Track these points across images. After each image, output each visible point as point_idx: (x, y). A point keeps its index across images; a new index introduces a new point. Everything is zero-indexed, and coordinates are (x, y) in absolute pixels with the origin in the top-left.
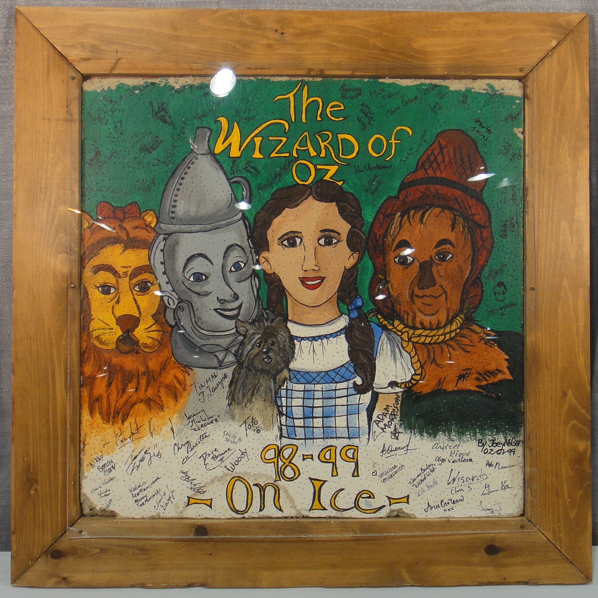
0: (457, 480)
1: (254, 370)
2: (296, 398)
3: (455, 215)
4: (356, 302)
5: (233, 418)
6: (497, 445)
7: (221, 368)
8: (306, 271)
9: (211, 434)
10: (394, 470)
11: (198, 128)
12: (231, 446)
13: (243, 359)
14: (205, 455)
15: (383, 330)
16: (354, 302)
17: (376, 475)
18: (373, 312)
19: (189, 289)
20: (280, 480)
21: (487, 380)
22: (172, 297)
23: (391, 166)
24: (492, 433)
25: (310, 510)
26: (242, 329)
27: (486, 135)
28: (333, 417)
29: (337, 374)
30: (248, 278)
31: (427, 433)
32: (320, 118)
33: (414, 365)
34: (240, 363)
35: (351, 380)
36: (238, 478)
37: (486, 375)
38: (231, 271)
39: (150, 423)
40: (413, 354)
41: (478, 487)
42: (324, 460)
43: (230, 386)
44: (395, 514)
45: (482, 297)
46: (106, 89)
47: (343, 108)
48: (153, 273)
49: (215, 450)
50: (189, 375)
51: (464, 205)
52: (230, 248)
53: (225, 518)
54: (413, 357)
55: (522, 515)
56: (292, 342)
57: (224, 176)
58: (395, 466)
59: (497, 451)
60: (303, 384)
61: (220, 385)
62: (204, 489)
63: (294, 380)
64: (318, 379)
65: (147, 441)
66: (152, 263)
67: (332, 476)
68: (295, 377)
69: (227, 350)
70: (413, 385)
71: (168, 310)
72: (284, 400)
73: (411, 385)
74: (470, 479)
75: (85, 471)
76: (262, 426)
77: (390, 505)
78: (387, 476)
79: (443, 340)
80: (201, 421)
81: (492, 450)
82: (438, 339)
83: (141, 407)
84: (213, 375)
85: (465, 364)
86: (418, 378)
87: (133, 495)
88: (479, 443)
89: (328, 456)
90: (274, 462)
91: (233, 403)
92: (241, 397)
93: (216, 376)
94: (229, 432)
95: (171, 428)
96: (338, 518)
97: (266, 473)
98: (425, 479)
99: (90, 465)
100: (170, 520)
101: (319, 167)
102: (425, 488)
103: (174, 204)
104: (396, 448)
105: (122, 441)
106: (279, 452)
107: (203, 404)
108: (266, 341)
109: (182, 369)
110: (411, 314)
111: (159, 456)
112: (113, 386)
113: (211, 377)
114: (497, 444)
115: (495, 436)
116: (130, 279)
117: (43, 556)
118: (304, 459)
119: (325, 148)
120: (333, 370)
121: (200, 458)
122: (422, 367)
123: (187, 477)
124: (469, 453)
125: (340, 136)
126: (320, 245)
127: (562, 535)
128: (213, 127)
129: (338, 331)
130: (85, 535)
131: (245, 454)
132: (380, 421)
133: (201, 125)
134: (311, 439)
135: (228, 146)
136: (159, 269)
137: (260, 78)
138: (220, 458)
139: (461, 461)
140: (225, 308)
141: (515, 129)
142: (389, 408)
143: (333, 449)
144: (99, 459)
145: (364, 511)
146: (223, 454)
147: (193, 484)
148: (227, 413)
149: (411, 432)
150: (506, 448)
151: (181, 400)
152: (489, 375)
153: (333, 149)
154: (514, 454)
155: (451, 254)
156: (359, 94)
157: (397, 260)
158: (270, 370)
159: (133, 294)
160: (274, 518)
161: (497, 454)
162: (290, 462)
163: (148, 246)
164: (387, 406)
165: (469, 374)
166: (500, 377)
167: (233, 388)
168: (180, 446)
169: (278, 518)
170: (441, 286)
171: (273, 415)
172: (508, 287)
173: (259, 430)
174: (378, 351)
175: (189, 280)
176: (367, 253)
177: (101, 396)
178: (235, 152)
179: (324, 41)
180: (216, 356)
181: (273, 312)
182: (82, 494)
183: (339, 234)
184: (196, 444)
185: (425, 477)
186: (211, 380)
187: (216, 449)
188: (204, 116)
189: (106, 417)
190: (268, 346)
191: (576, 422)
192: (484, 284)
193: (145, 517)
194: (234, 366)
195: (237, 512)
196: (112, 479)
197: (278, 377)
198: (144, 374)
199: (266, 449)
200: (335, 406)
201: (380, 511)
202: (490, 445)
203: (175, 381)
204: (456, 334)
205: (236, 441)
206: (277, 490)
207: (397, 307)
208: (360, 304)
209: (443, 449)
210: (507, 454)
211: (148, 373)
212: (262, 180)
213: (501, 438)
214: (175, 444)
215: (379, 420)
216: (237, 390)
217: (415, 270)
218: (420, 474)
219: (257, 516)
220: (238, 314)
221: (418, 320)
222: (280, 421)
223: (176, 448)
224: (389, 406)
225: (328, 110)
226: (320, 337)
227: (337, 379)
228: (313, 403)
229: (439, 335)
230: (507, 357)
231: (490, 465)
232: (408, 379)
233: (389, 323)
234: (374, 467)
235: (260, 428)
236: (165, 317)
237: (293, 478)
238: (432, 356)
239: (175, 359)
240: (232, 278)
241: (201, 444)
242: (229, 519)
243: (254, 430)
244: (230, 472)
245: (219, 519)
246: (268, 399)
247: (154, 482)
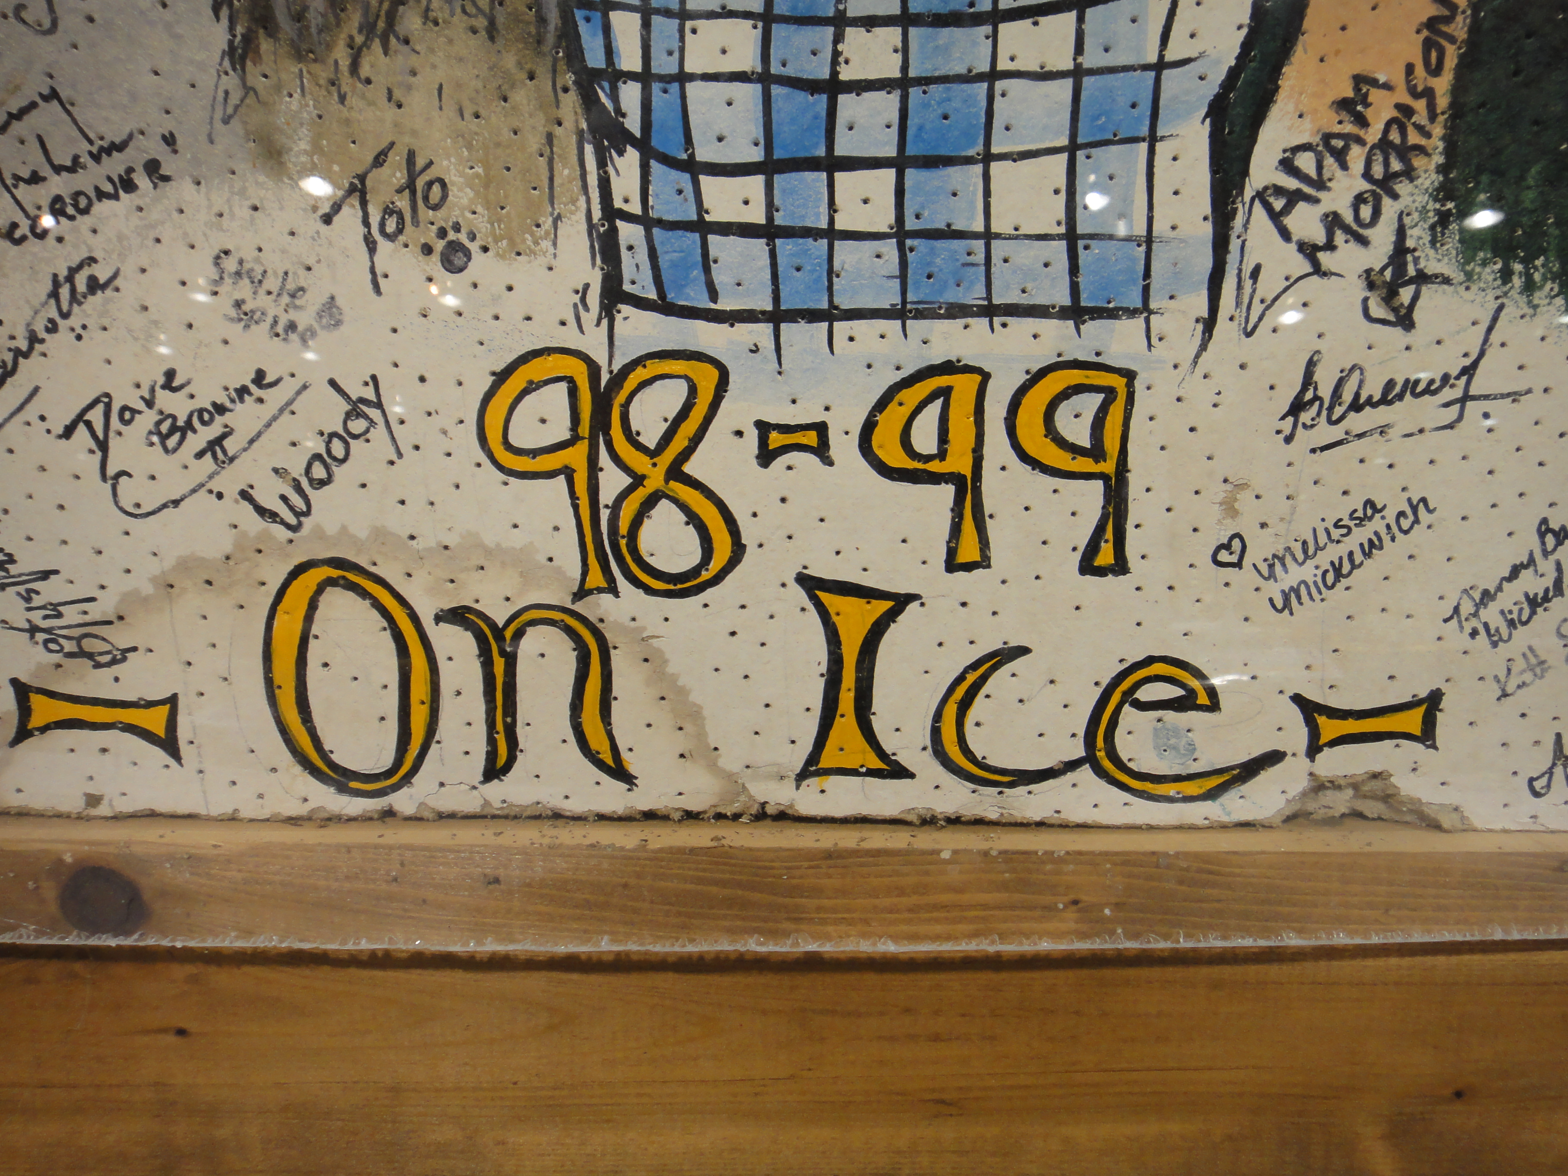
2: (711, 15)
9: (129, 269)
10: (1362, 535)
14: (96, 416)
17: (1239, 565)
20: (613, 589)
25: (802, 776)
28: (969, 161)
36: (335, 573)
42: (897, 459)
49: (167, 386)
53: (265, 813)
58: (1369, 503)
62: (121, 638)
67: (952, 566)
72: (627, 28)
76: (482, 222)
77: (1313, 749)
78: (1308, 572)
80: (46, 171)
89: (925, 439)
90: (568, 473)
91: (265, 45)
94: (249, 254)
96: (979, 822)
97: (517, 539)
98: (1557, 594)
102: (1552, 651)
104: (1390, 384)
106: (602, 403)
107: (46, 47)
118: (766, 457)
121: (68, 432)
131: (374, 413)
132: (1294, 198)
134: (812, 316)
138: (203, 436)
142: (1375, 95)
143: (963, 384)
145: (1145, 784)
147: (37, 601)
148: (226, 121)
149: (1506, 275)
160: (578, 818)
162: (675, 472)
164: (1359, 80)
169: (602, 818)
171: (550, 138)
173: (455, 247)
184: (34, 339)
185: (1557, 583)
187: (170, 375)
195: (341, 778)
199: (512, 378)
200: (993, 75)
205: (304, 319)
206: (593, 652)
215: (1291, 183)
218: (1532, 561)
219: (471, 803)
222: (605, 185)
224: (1374, 83)
228: (836, 54)
234: (1230, 508)
235: (463, 237)
237: (695, 572)
241: (64, 337)
242: (293, 821)
243: (427, 250)
244: (281, 533)
245: (233, 819)
246: (516, 18)
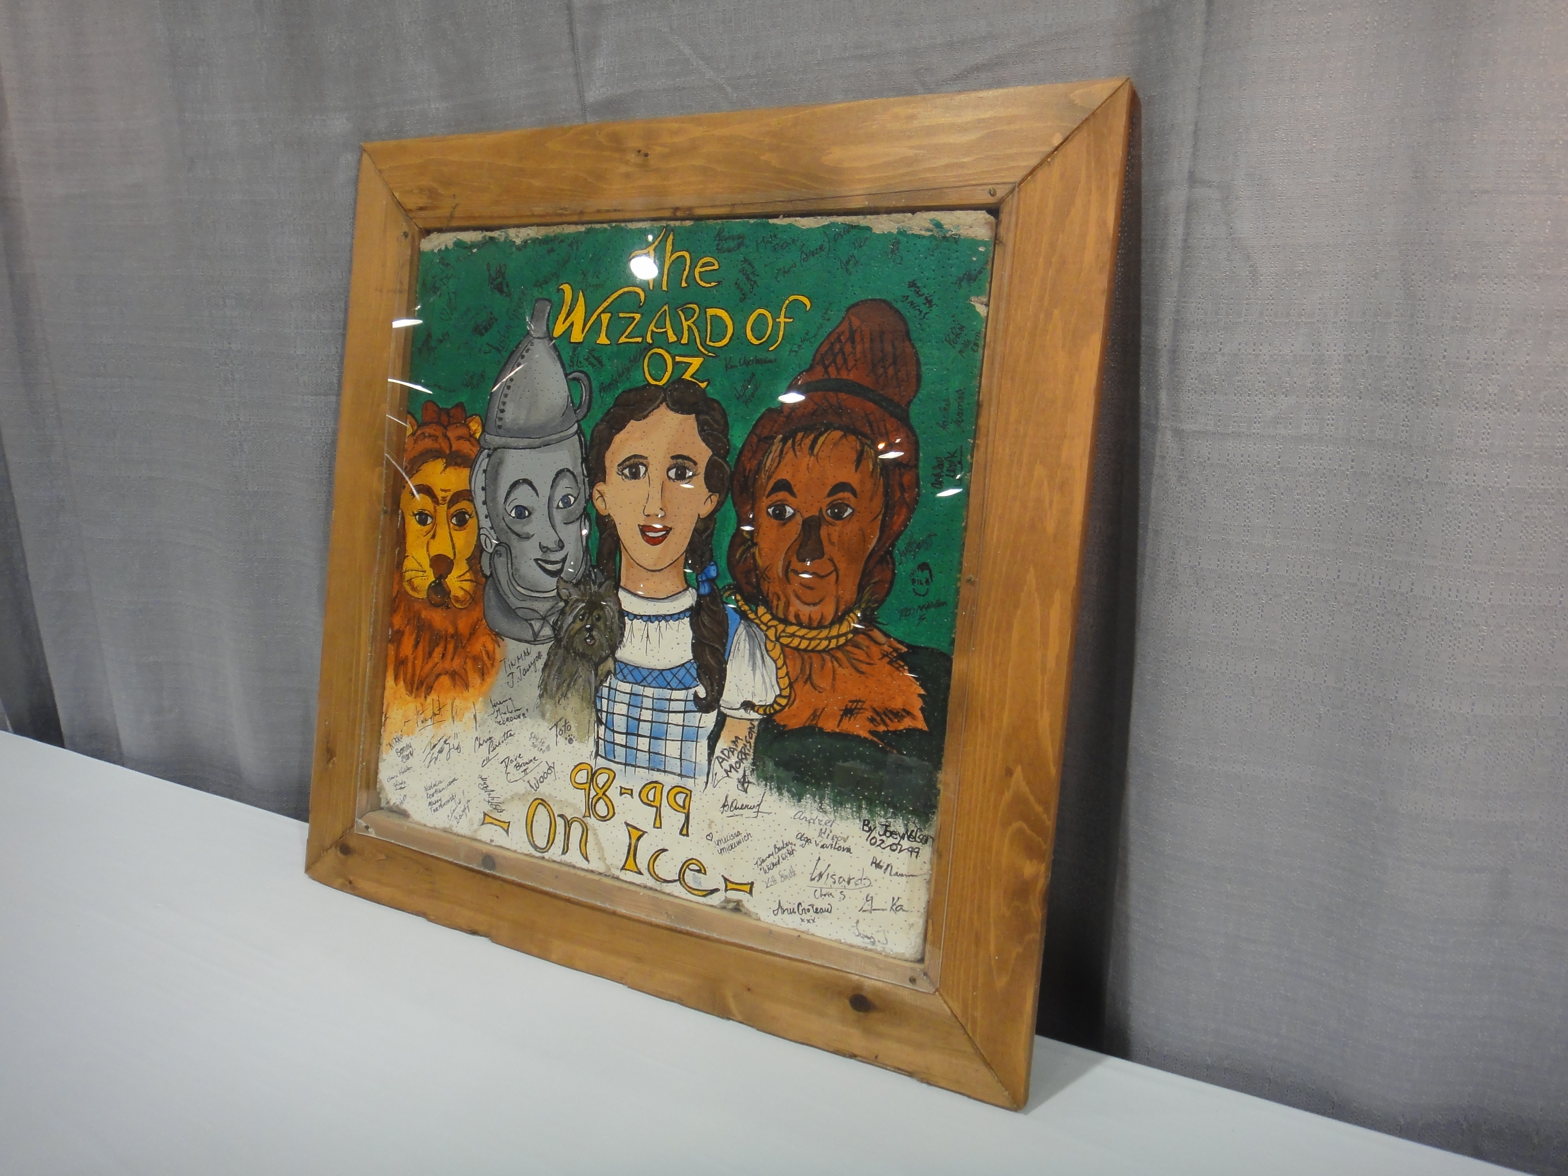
0: (825, 876)
1: (574, 652)
2: (619, 703)
3: (863, 445)
4: (709, 571)
5: (543, 716)
6: (891, 835)
7: (535, 643)
8: (648, 516)
10: (737, 839)
11: (537, 301)
12: (539, 755)
13: (562, 634)
15: (741, 619)
16: (705, 571)
17: (711, 840)
18: (729, 589)
19: (510, 528)
20: (590, 816)
21: (886, 725)
22: (489, 536)
23: (775, 360)
24: (886, 813)
25: (621, 869)
26: (564, 592)
27: (924, 308)
28: (663, 739)
29: (674, 676)
30: (577, 519)
31: (789, 791)
32: (686, 283)
33: (780, 681)
34: (557, 639)
35: (691, 688)
37: (887, 716)
38: (558, 507)
39: (452, 704)
40: (780, 662)
41: (856, 897)
42: (645, 800)
43: (543, 670)
44: (731, 905)
45: (892, 583)
46: (443, 248)
47: (716, 267)
48: (472, 501)
50: (499, 646)
51: (878, 428)
52: (559, 474)
54: (780, 668)
55: (921, 960)
56: (621, 620)
57: (561, 370)
58: (738, 832)
59: (891, 846)
60: (630, 683)
61: (532, 666)
62: (503, 807)
63: (620, 676)
64: (649, 679)
65: (449, 728)
66: (473, 489)
67: (654, 827)
68: (621, 671)
69: (544, 619)
70: (776, 712)
71: (484, 554)
72: (605, 702)
73: (772, 711)
74: (844, 880)
76: (576, 734)
77: (726, 890)
78: (725, 845)
79: (828, 646)
81: (883, 841)
82: (819, 644)
83: (445, 680)
85: (856, 692)
86: (783, 702)
88: (864, 825)
89: (651, 797)
90: (585, 790)
91: (545, 695)
92: (555, 689)
93: (529, 654)
96: (653, 889)
98: (779, 863)
99: (389, 746)
100: (460, 838)
101: (678, 359)
102: (778, 878)
103: (502, 407)
104: (743, 805)
105: (423, 722)
106: (593, 775)
108: (591, 614)
109: (493, 637)
110: (783, 599)
112: (420, 647)
114: (892, 833)
115: (889, 820)
116: (449, 508)
117: (333, 849)
118: (621, 794)
119: (688, 330)
120: (669, 669)
121: (502, 762)
122: (791, 685)
124: (848, 837)
125: (710, 312)
126: (669, 478)
127: (978, 1014)
128: (555, 298)
129: (681, 612)
130: (372, 833)
132: (724, 759)
133: (540, 296)
134: (633, 766)
135: (569, 327)
136: (480, 496)
137: (614, 224)
138: (524, 768)
139: (835, 849)
140: (548, 559)
141: (973, 298)
142: (739, 741)
143: (659, 786)
145: (690, 890)
146: (527, 763)
149: (766, 785)
150: (906, 844)
152: (891, 716)
153: (699, 331)
154: (917, 857)
155: (851, 508)
156: (739, 245)
157: (770, 510)
158: (592, 655)
159: (449, 528)
160: (577, 869)
161: (891, 849)
162: (604, 794)
163: (468, 462)
165: (859, 709)
166: (907, 723)
167: (546, 674)
168: (481, 742)
169: (583, 869)
170: (831, 560)
171: (589, 721)
172: (934, 572)
173: (571, 739)
174: (732, 650)
175: (510, 515)
176: (730, 495)
177: (407, 657)
178: (577, 336)
179: (699, 162)
180: (531, 625)
181: (602, 571)
183: (695, 463)
184: (499, 744)
185: (779, 861)
188: (546, 282)
189: (410, 688)
190: (592, 619)
191: (1024, 826)
192: (897, 564)
195: (536, 847)
197: (601, 667)
198: (452, 636)
199: (578, 767)
200: (668, 723)
201: (711, 896)
202: (881, 833)
203: (484, 652)
204: (847, 641)
206: (585, 830)
207: (765, 586)
208: (713, 573)
209: (810, 823)
210: (905, 854)
211: (456, 636)
212: (605, 378)
213: (898, 825)
214: (477, 738)
216: (551, 679)
217: (794, 529)
218: (773, 854)
219: (559, 860)
220: (561, 571)
221: (792, 610)
222: (598, 732)
223: (477, 742)
225: (697, 270)
226: (658, 618)
227: (674, 684)
228: (640, 714)
229: (821, 639)
230: (922, 692)
231: (878, 866)
232: (770, 701)
233: (751, 609)
234: (710, 826)
236: (480, 563)
237: (606, 817)
238: (808, 673)
239: (486, 622)
240: (558, 516)
241: (504, 744)
242: (526, 855)
243: (566, 739)
245: (515, 851)
247: (450, 783)
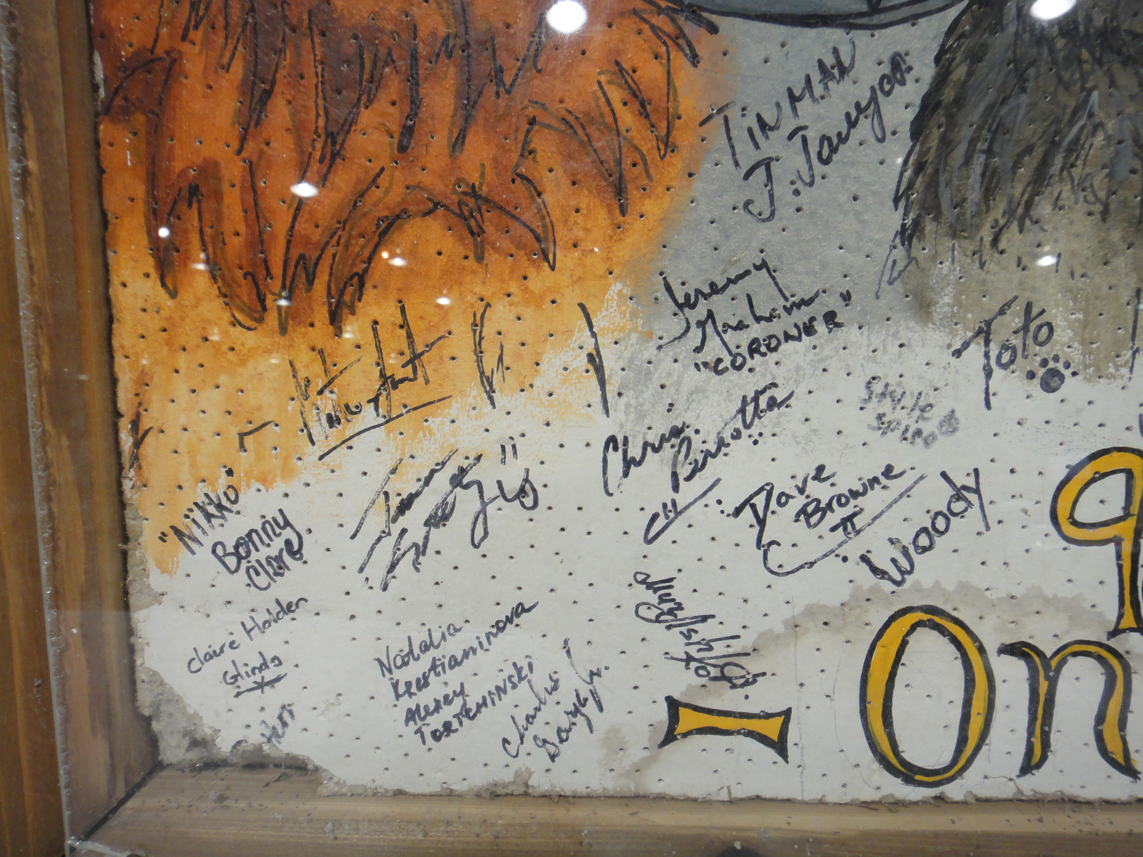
5: (923, 306)
7: (876, 19)
9: (800, 392)
12: (902, 455)
14: (760, 501)
36: (925, 617)
39: (477, 325)
43: (919, 127)
49: (817, 477)
50: (695, 59)
53: (847, 799)
61: (865, 122)
62: (753, 666)
75: (152, 566)
76: (1076, 355)
80: (749, 320)
84: (829, 61)
87: (395, 686)
90: (1118, 541)
91: (929, 226)
92: (974, 195)
93: (844, 71)
94: (893, 379)
95: (591, 358)
97: (1068, 592)
99: (172, 537)
105: (332, 421)
107: (764, 231)
109: (660, 20)
111: (529, 501)
113: (816, 77)
121: (738, 511)
123: (666, 607)
131: (973, 497)
144: (220, 507)
146: (855, 494)
147: (695, 638)
148: (891, 283)
151: (649, 206)
167: (934, 142)
168: (635, 452)
169: (1108, 803)
171: (1138, 292)
173: (1055, 373)
177: (211, 172)
182: (141, 675)
184: (721, 443)
186: (818, 90)
187: (821, 469)
189: (245, 292)
193: (458, 787)
194: (953, 13)
195: (909, 773)
196: (289, 609)
198: (445, 49)
199: (1083, 471)
203: (616, 95)
205: (927, 428)
206: (1119, 677)
214: (612, 440)
216: (960, 152)
219: (1007, 791)
223: (615, 459)
235: (1060, 366)
241: (745, 441)
242: (868, 806)
243: (1031, 375)
244: (887, 586)
245: (821, 803)
246: (1125, 204)
247: (500, 627)
